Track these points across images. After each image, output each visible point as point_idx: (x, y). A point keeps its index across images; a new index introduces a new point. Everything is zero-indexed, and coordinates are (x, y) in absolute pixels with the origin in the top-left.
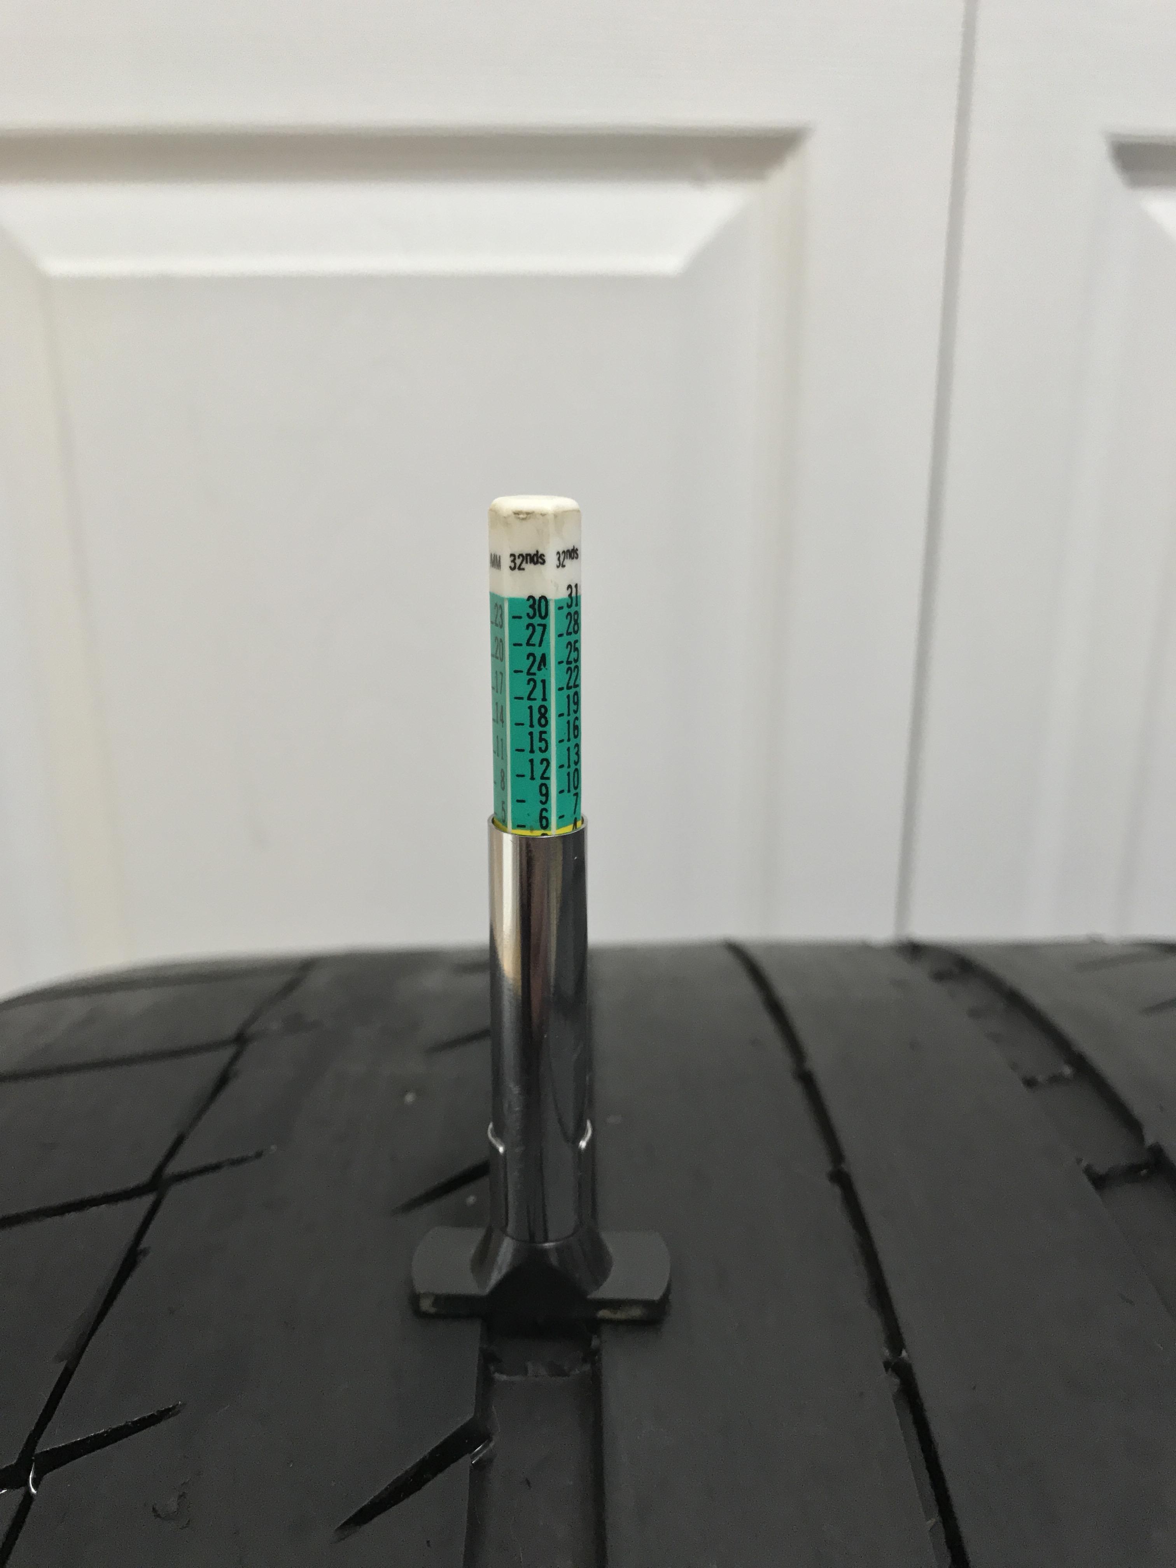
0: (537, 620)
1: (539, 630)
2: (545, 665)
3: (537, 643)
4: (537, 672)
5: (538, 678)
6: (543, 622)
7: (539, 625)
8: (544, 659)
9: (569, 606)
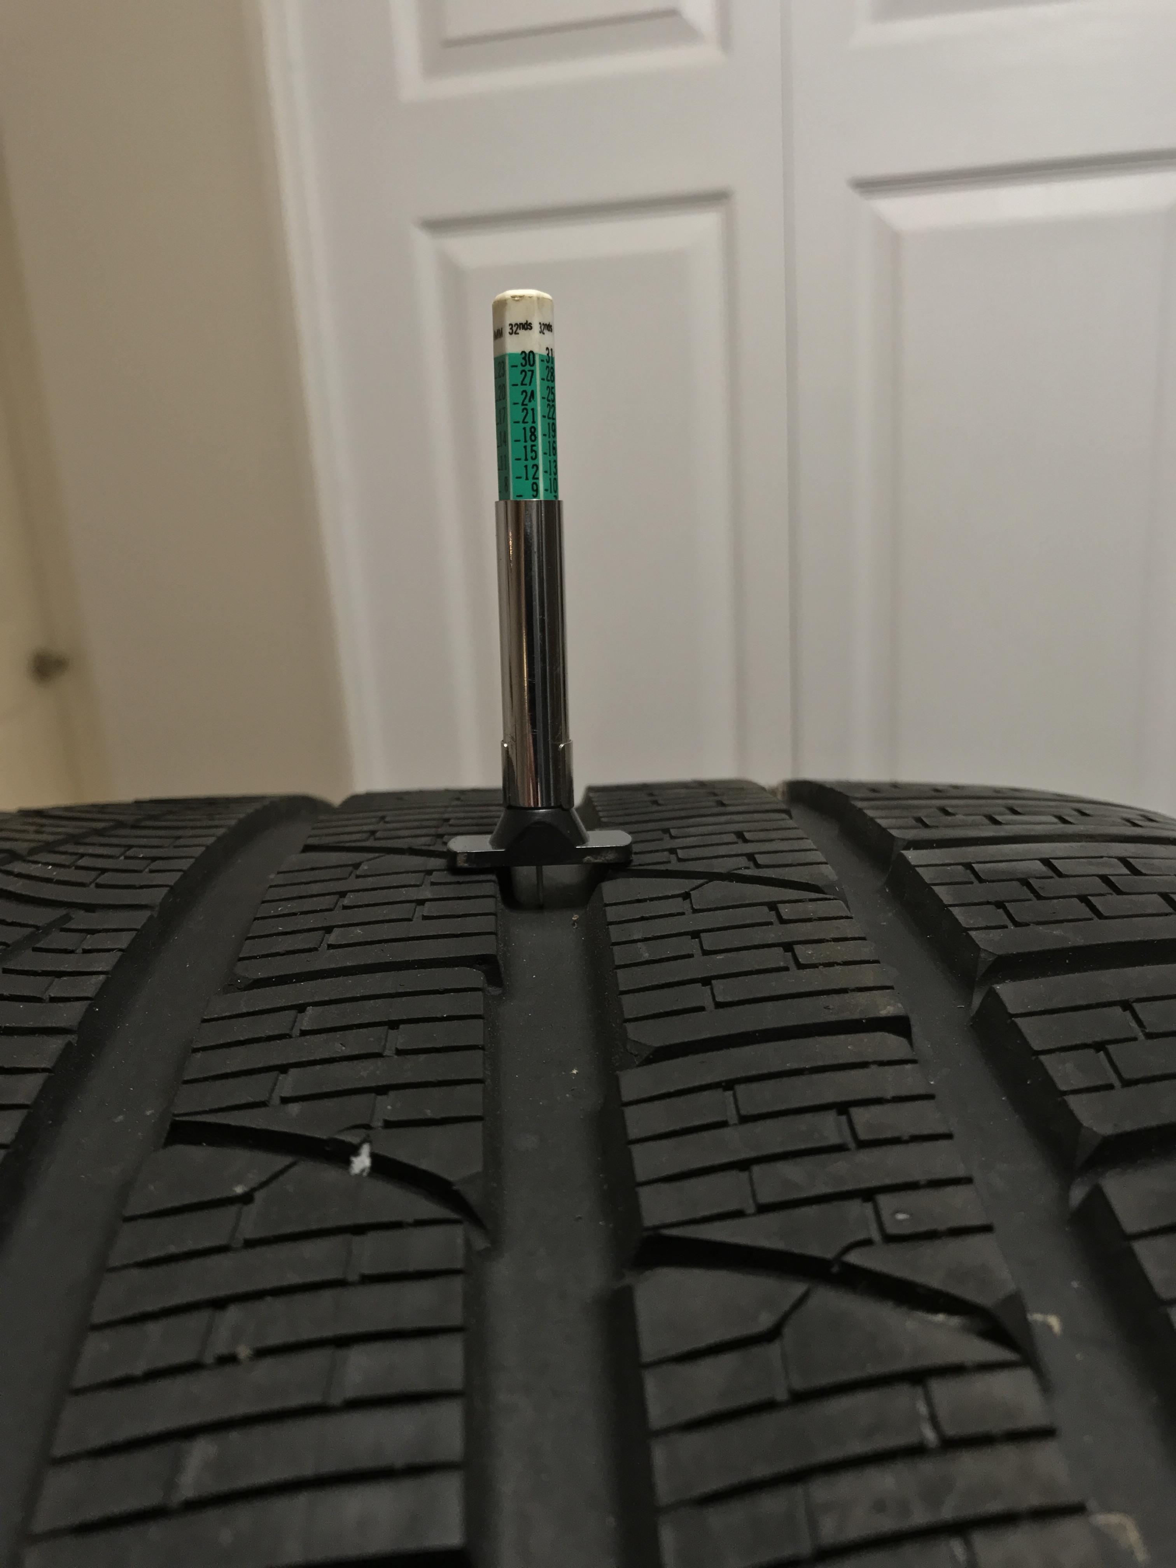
0: (528, 368)
1: (529, 374)
2: (533, 398)
3: (528, 384)
4: (529, 404)
5: (529, 407)
6: (532, 368)
7: (529, 371)
8: (533, 394)
9: (548, 362)
